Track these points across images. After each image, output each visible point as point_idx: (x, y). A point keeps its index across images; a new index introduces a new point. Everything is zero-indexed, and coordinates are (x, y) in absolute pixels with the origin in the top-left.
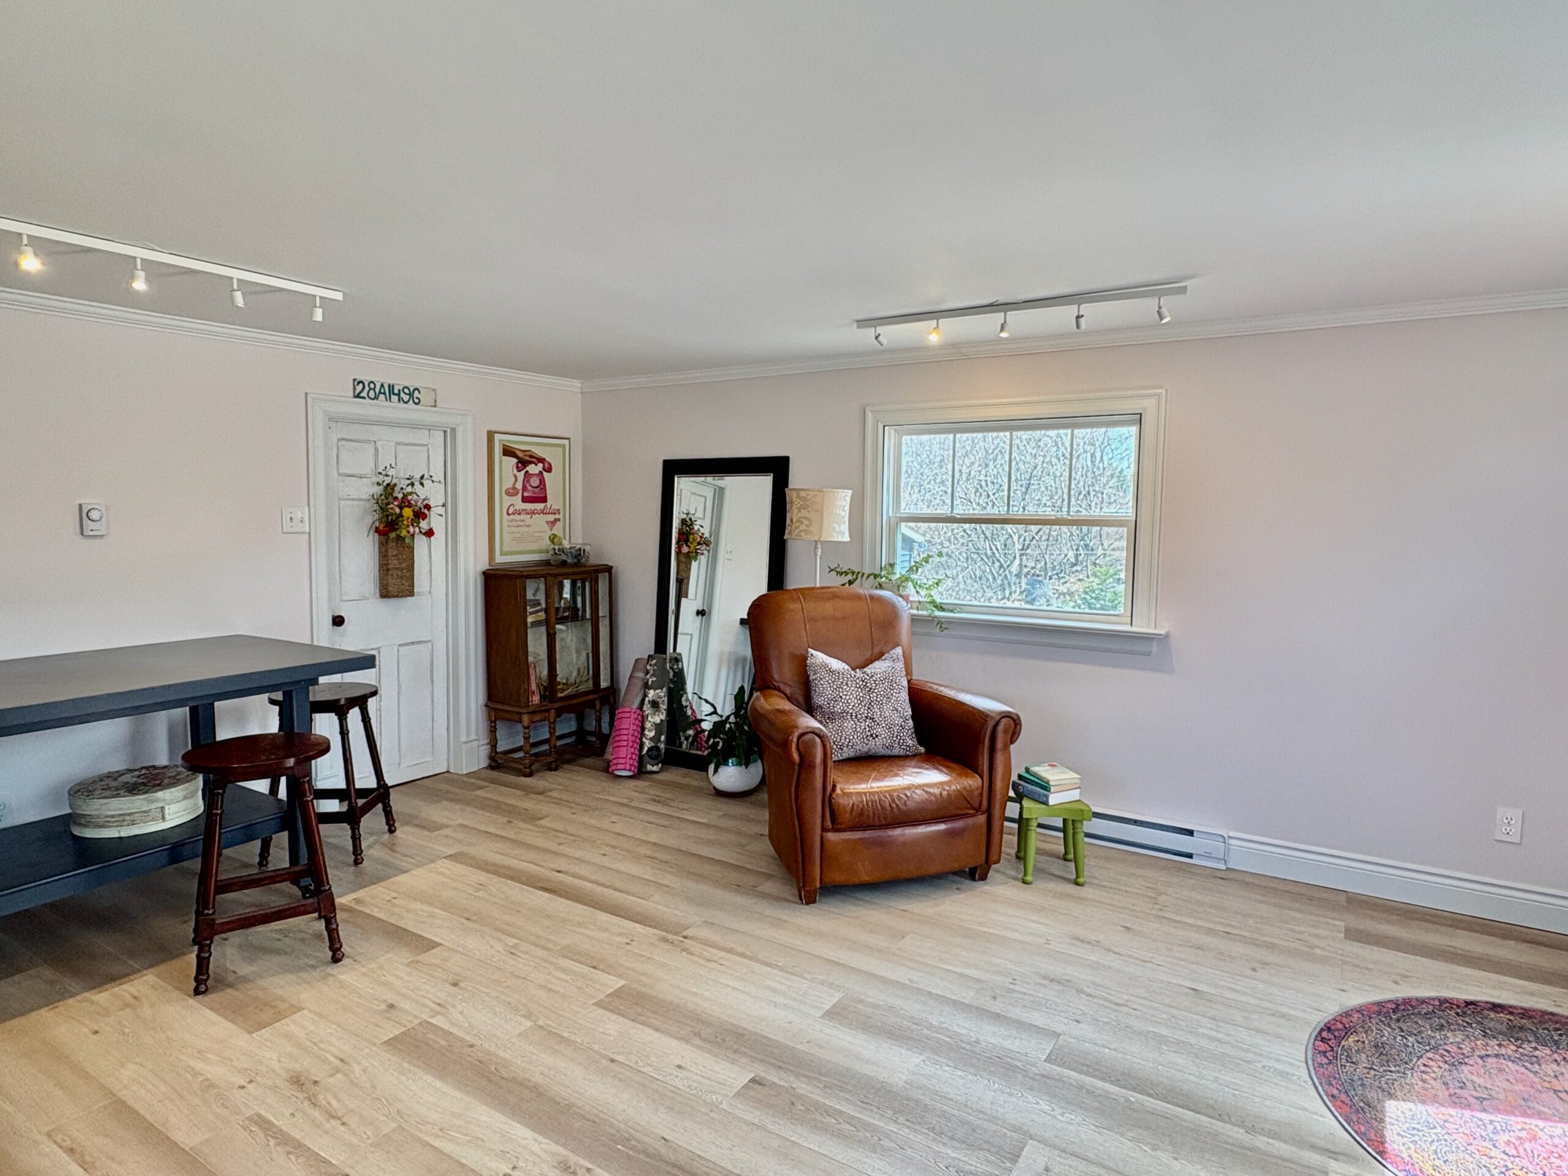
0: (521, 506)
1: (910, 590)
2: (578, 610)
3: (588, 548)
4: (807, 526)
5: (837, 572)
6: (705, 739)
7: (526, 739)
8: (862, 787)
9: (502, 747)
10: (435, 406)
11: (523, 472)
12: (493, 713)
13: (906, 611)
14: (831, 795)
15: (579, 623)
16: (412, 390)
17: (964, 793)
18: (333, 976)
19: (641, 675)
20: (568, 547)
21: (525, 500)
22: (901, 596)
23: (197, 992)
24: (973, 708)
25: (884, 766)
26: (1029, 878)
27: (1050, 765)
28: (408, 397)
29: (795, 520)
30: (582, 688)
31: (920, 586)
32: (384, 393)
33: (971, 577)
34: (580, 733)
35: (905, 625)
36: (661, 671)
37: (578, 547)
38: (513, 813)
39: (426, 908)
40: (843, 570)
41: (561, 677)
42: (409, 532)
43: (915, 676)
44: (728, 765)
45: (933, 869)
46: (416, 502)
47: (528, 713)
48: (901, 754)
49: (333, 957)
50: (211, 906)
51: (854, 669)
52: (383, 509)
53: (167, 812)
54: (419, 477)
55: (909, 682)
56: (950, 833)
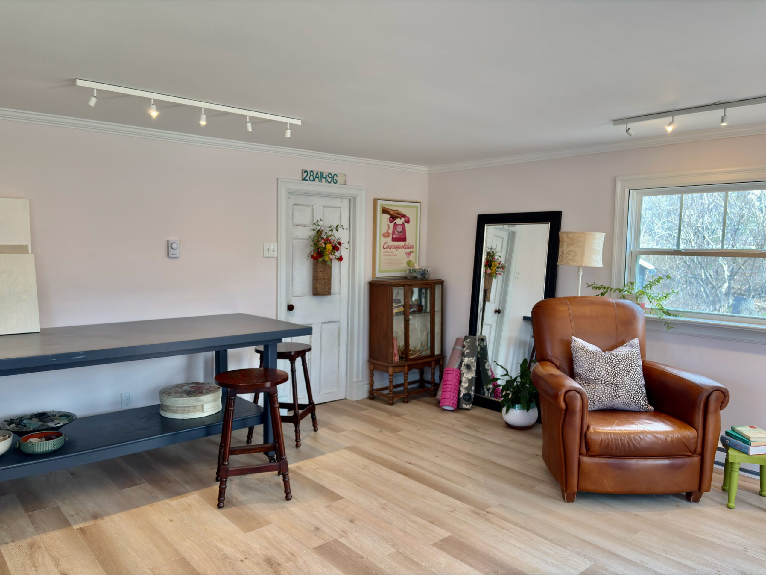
0: (391, 243)
1: (645, 301)
2: (422, 306)
3: (430, 269)
4: (573, 256)
5: (593, 288)
6: (500, 391)
7: (391, 382)
8: (608, 429)
9: (377, 386)
10: (345, 185)
11: (393, 223)
12: (372, 366)
13: (642, 315)
14: (586, 432)
15: (422, 314)
16: (333, 175)
17: (684, 440)
18: (287, 508)
19: (459, 348)
20: (418, 268)
21: (394, 240)
22: (639, 304)
23: (219, 506)
24: (690, 381)
25: (623, 416)
26: (732, 504)
27: (750, 427)
28: (331, 179)
29: (565, 253)
30: (424, 354)
31: (653, 298)
32: (318, 178)
33: (689, 294)
34: (422, 381)
35: (640, 325)
36: (472, 347)
37: (424, 268)
38: (382, 426)
39: (336, 476)
40: (597, 286)
41: (411, 347)
42: (329, 258)
43: (648, 358)
44: (515, 409)
45: (659, 489)
46: (334, 241)
47: (392, 367)
48: (636, 410)
49: (286, 497)
50: (227, 461)
51: (604, 351)
52: (316, 244)
53: (205, 407)
54: (335, 226)
55: (643, 362)
56: (672, 467)
